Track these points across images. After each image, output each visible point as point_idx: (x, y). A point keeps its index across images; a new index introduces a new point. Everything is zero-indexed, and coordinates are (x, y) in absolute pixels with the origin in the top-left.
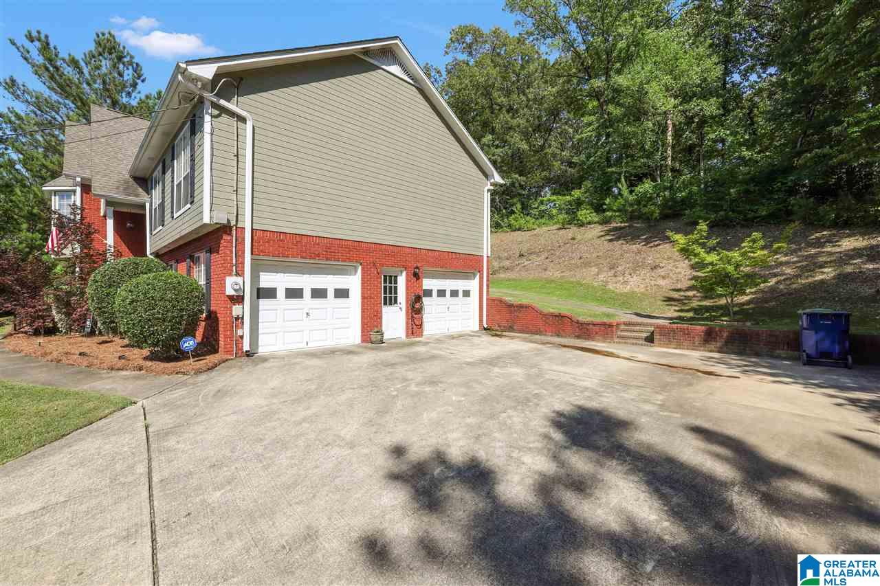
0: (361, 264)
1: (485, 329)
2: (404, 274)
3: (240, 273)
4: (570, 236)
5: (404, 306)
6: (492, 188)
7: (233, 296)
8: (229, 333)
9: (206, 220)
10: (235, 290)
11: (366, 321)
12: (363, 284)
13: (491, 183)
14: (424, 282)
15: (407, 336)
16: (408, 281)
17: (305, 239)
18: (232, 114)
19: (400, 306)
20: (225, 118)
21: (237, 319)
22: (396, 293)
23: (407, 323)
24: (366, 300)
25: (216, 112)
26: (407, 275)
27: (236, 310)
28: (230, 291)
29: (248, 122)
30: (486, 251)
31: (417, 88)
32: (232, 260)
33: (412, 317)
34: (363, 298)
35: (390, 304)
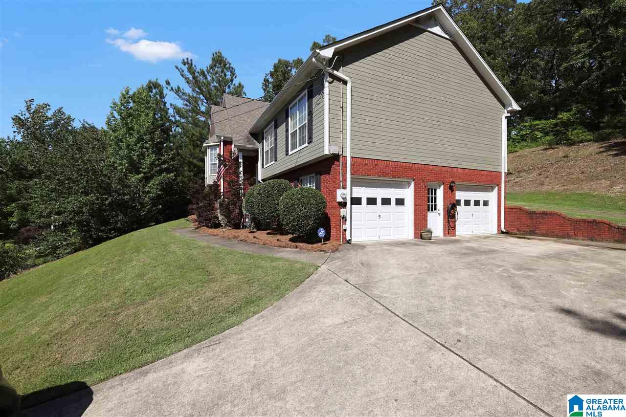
0: (414, 180)
1: (503, 233)
2: (442, 187)
3: (344, 188)
4: (561, 154)
5: (442, 212)
6: (509, 115)
7: (342, 202)
8: (338, 227)
9: (326, 152)
10: (343, 198)
11: (417, 223)
12: (415, 195)
13: (507, 111)
14: (456, 194)
15: (445, 235)
16: (445, 193)
17: (380, 163)
18: (339, 79)
19: (439, 212)
20: (336, 83)
21: (343, 218)
22: (435, 202)
23: (444, 226)
24: (417, 207)
25: (331, 80)
26: (444, 189)
27: (343, 212)
28: (339, 199)
29: (348, 84)
30: (504, 169)
31: (452, 41)
32: (340, 178)
33: (448, 221)
34: (415, 205)
35: (432, 210)
